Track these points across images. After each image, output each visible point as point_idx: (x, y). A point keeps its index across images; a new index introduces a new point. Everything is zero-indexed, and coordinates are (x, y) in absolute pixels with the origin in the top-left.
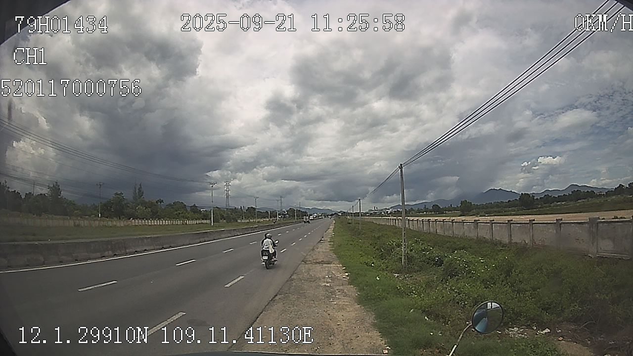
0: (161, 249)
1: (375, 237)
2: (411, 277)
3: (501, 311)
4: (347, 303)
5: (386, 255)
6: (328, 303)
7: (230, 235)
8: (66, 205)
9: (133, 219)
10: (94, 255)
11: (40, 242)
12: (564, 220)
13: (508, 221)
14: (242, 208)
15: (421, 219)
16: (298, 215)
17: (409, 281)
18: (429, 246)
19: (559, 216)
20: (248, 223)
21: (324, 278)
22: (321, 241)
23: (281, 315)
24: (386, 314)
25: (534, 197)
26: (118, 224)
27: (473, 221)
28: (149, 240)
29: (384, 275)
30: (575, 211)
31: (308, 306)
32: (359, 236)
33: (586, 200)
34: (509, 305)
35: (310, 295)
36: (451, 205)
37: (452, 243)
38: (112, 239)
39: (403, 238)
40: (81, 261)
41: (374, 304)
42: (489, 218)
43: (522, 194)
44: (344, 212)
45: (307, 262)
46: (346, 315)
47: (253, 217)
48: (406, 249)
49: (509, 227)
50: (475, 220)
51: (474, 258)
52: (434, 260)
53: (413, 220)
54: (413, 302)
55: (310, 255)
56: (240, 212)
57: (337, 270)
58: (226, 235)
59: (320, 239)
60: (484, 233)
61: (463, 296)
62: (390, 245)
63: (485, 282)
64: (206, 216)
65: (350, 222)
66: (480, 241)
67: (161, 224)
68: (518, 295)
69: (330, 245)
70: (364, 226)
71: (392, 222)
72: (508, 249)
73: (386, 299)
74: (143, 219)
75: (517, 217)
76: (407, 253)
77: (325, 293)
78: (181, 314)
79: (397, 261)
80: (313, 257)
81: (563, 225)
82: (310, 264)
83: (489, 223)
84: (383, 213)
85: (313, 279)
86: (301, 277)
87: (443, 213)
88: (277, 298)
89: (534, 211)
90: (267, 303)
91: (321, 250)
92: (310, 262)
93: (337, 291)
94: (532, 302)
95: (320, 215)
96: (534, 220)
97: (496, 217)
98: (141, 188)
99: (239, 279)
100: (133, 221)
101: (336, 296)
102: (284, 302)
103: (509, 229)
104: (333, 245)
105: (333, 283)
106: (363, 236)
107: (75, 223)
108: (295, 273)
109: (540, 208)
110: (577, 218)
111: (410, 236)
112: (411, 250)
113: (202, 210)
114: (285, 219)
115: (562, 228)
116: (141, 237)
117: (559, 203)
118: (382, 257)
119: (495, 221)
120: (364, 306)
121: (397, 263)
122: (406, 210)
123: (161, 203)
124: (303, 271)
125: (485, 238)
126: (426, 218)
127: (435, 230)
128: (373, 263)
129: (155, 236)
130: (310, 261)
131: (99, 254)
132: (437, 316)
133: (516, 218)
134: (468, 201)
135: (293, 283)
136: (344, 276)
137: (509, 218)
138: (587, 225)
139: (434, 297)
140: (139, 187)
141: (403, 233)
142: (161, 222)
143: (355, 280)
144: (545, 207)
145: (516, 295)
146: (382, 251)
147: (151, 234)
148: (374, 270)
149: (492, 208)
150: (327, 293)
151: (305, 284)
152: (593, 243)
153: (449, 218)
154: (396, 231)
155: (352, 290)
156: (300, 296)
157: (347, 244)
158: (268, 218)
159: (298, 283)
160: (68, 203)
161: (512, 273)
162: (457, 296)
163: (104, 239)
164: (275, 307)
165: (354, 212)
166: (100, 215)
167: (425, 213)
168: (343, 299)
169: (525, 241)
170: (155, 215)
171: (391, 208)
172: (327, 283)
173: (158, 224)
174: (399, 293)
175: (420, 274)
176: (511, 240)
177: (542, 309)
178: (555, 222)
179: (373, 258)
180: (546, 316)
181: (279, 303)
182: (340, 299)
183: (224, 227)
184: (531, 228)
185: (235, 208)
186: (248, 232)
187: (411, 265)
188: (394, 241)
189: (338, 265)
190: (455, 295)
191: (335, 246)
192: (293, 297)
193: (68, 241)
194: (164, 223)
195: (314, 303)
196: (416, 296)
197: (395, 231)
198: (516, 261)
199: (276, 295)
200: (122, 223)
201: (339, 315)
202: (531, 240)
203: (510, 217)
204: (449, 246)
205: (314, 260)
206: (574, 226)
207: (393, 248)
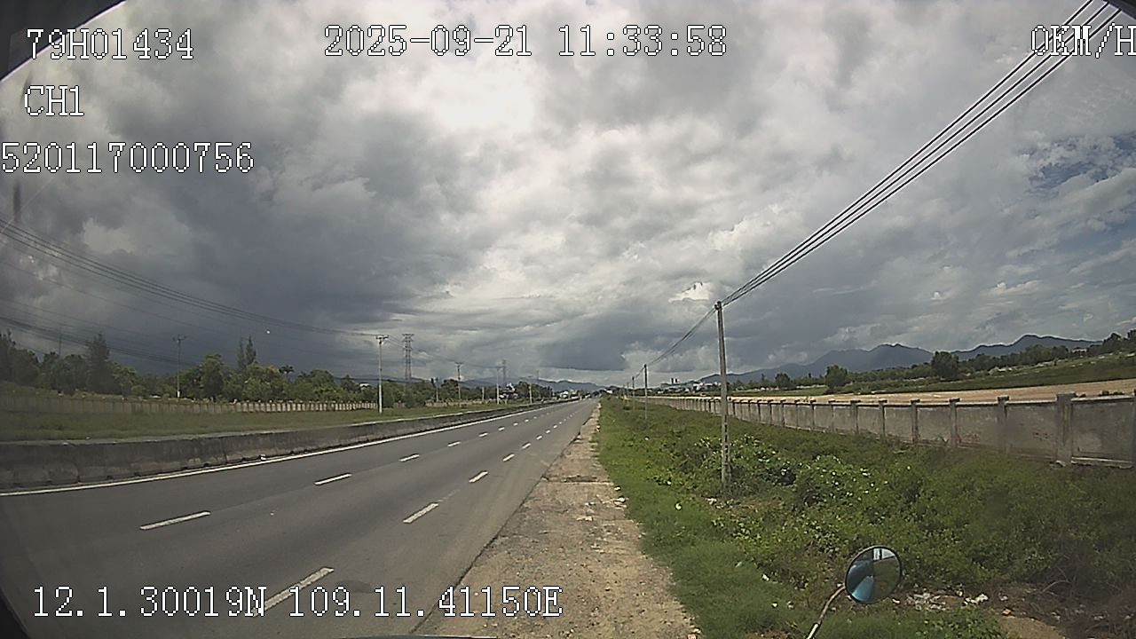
0: (290, 455)
1: (672, 432)
2: (739, 503)
3: (898, 564)
4: (623, 552)
5: (694, 465)
6: (589, 551)
7: (412, 430)
8: (117, 376)
9: (239, 401)
10: (169, 466)
11: (71, 441)
12: (1012, 400)
13: (912, 402)
14: (435, 381)
15: (755, 399)
16: (535, 395)
17: (734, 512)
18: (769, 448)
19: (1003, 393)
20: (445, 407)
21: (582, 506)
22: (575, 440)
23: (504, 572)
24: (692, 571)
25: (958, 358)
26: (212, 409)
27: (849, 403)
28: (267, 439)
29: (689, 501)
30: (1032, 383)
31: (553, 557)
32: (644, 432)
33: (1053, 363)
34: (913, 552)
35: (556, 537)
36: (810, 375)
37: (811, 443)
38: (202, 436)
39: (723, 434)
40: (145, 475)
41: (671, 552)
42: (877, 396)
43: (937, 353)
44: (618, 389)
45: (552, 479)
46: (620, 571)
47: (453, 397)
48: (728, 454)
49: (914, 413)
50: (852, 402)
51: (850, 469)
52: (778, 473)
53: (740, 402)
54: (741, 548)
55: (557, 465)
56: (429, 389)
57: (604, 491)
58: (405, 431)
59: (574, 437)
60: (869, 424)
61: (831, 537)
62: (700, 447)
63: (870, 513)
64: (369, 397)
65: (628, 405)
66: (862, 439)
67: (289, 410)
68: (930, 535)
69: (592, 447)
70: (653, 412)
71: (703, 406)
72: (913, 452)
73: (693, 544)
74: (257, 401)
75: (929, 394)
76: (731, 461)
77: (582, 533)
78: (325, 571)
79: (713, 476)
80: (561, 468)
81: (1010, 408)
82: (556, 481)
83: (877, 406)
84: (687, 390)
85: (562, 509)
86: (540, 504)
87: (796, 389)
88: (497, 543)
89: (960, 384)
90: (479, 552)
91: (576, 457)
92: (556, 478)
93: (605, 530)
94: (957, 548)
95: (574, 393)
96: (958, 400)
97: (890, 395)
98: (251, 345)
99: (428, 509)
100: (239, 404)
101: (602, 538)
102: (509, 550)
103: (914, 416)
104: (598, 447)
105: (598, 515)
106: (652, 430)
107: (133, 407)
108: (530, 499)
109: (970, 378)
110: (1036, 396)
111: (736, 430)
112: (738, 457)
113: (362, 385)
114: (510, 401)
115: (1008, 414)
116: (253, 433)
117: (1004, 369)
118: (685, 468)
119: (888, 403)
120: (653, 556)
121: (712, 479)
122: (728, 383)
123: (288, 372)
124: (545, 494)
125: (870, 433)
126: (765, 398)
127: (781, 420)
128: (670, 480)
129: (278, 431)
130: (556, 476)
131: (176, 464)
132: (784, 573)
133: (927, 397)
134: (840, 368)
135: (525, 516)
136: (618, 503)
137: (914, 397)
138: (1053, 408)
139: (780, 540)
140: (248, 343)
141: (723, 426)
142: (289, 405)
143: (637, 509)
144: (978, 375)
145: (927, 536)
146: (686, 457)
147: (271, 429)
148: (671, 493)
149: (882, 379)
150: (588, 533)
151: (548, 517)
152: (1064, 441)
153: (805, 398)
154: (710, 421)
155: (632, 528)
156: (537, 538)
157: (623, 446)
158: (481, 398)
159: (534, 515)
160: (122, 372)
161: (919, 496)
162: (820, 537)
163: (186, 437)
164: (493, 560)
165: (636, 388)
166: (179, 393)
167: (763, 389)
168: (616, 544)
169: (942, 438)
170: (277, 395)
171: (702, 380)
172: (588, 515)
173: (284, 409)
174: (717, 532)
175: (755, 498)
176: (917, 435)
177: (973, 560)
178: (997, 402)
179: (670, 470)
180: (981, 572)
181: (500, 551)
182: (611, 543)
183: (401, 416)
184: (953, 414)
185: (423, 381)
186: (445, 425)
187: (737, 482)
188: (707, 439)
189: (607, 484)
190: (817, 537)
191: (602, 449)
192: (526, 541)
193: (123, 440)
194: (294, 409)
195: (564, 552)
196: (746, 538)
197: (708, 421)
198: (927, 474)
199: (496, 538)
200: (219, 408)
201: (609, 573)
202: (952, 437)
203: (916, 394)
204: (806, 448)
205: (563, 474)
206: (1029, 410)
207: (706, 453)
